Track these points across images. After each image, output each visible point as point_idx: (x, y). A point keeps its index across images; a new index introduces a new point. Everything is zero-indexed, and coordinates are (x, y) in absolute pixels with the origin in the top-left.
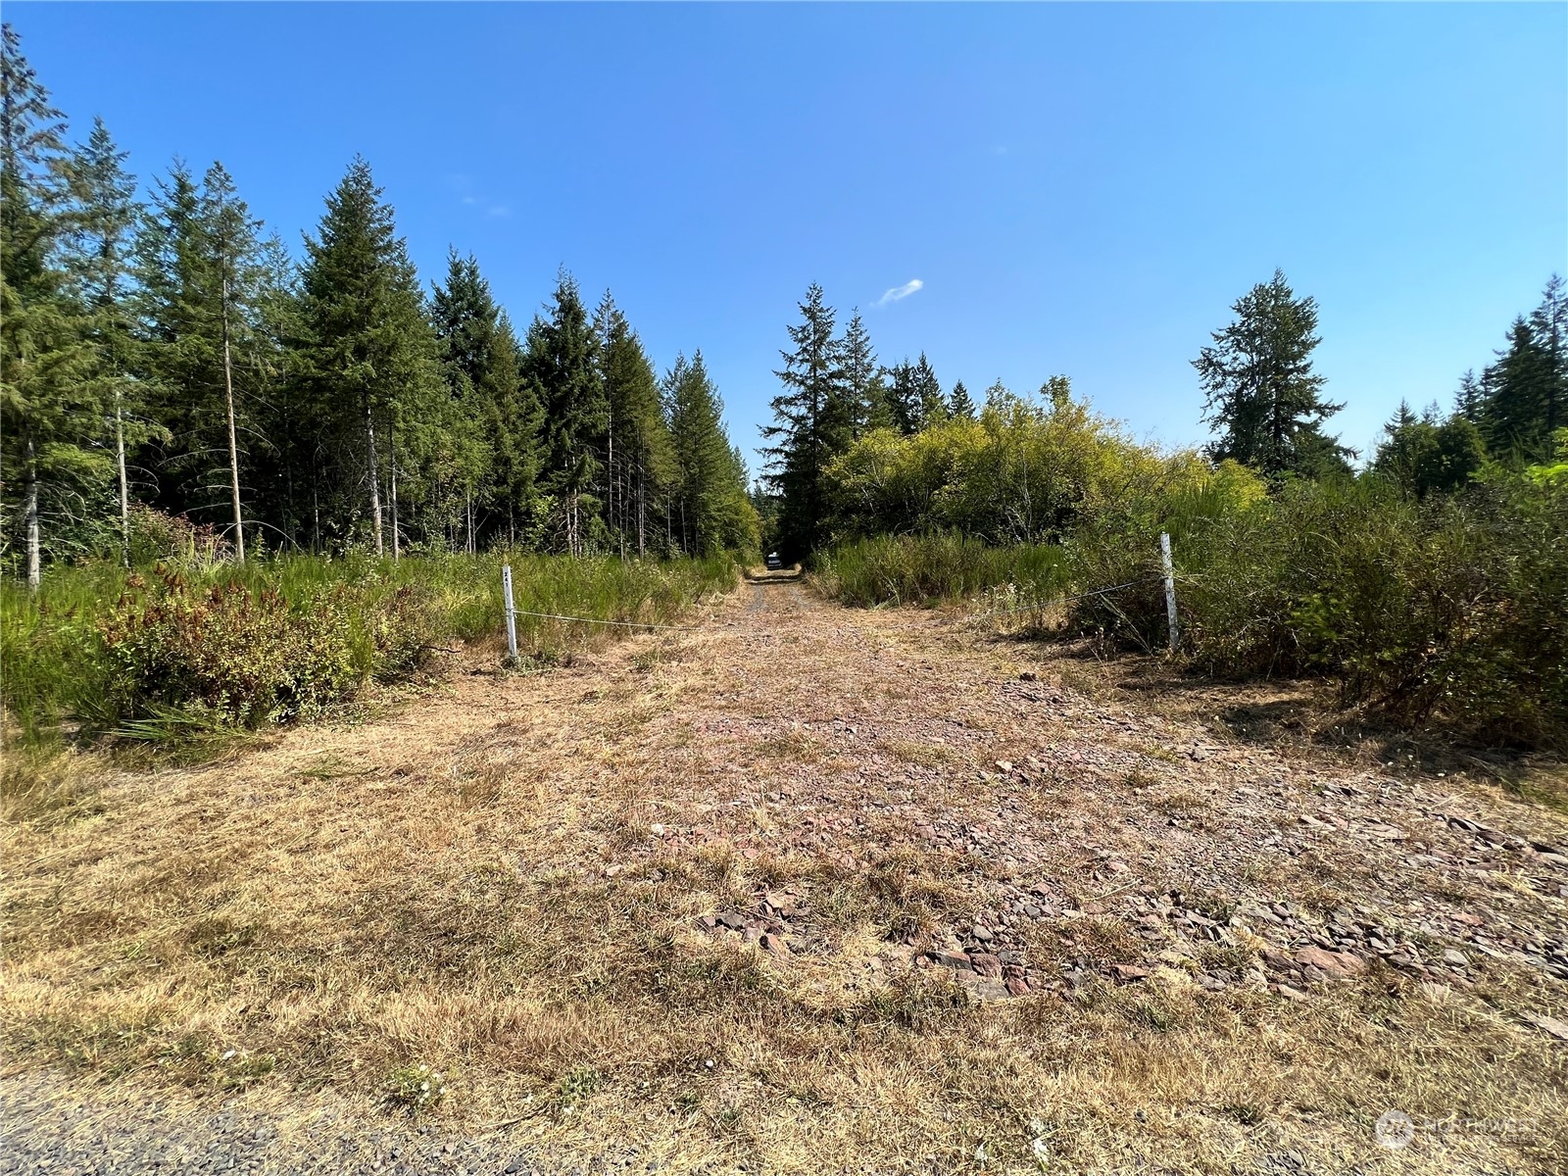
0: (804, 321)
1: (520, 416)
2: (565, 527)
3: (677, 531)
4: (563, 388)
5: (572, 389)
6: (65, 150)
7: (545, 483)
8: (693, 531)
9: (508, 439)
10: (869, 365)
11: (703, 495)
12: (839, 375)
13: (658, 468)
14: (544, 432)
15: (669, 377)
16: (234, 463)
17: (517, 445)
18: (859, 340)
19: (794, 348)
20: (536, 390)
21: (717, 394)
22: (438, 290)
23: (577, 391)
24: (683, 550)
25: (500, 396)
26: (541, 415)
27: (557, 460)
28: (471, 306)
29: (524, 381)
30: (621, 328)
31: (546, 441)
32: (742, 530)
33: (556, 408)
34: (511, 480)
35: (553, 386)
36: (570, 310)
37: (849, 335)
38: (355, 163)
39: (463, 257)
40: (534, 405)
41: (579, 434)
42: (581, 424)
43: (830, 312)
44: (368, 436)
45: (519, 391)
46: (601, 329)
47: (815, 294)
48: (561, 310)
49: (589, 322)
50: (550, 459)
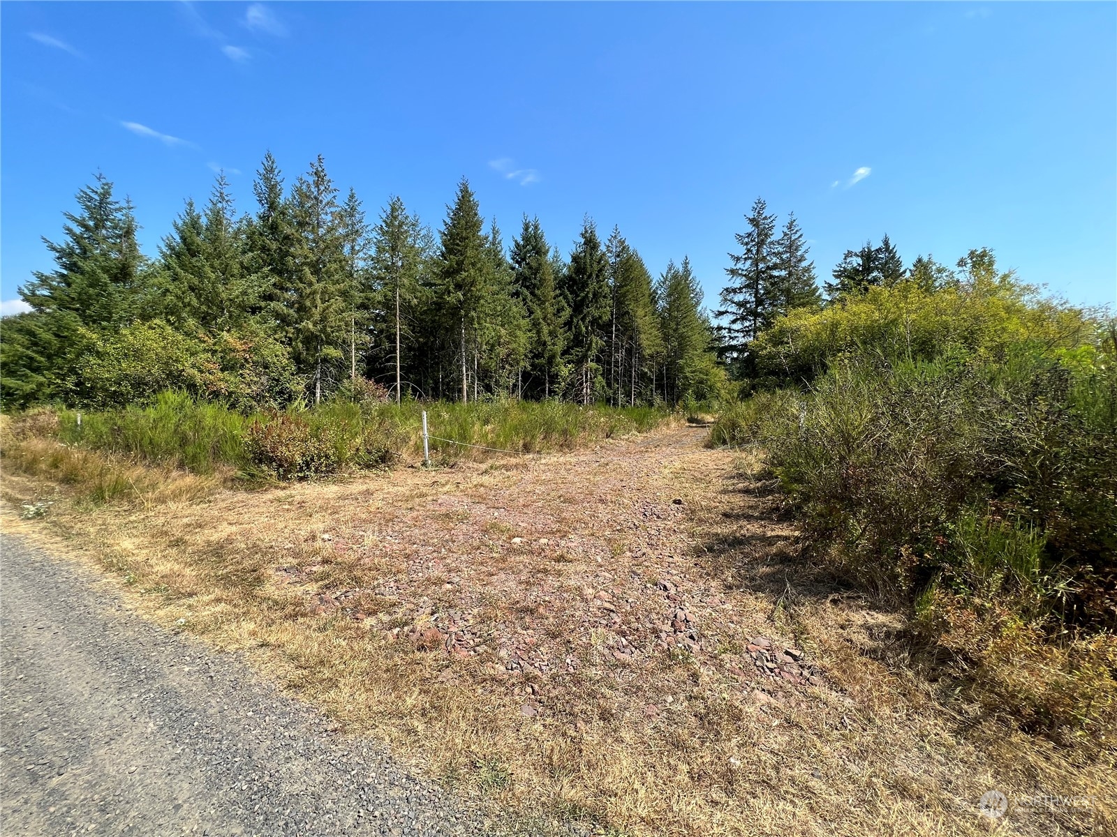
0: (750, 228)
1: (554, 315)
2: (581, 384)
3: (660, 386)
4: (582, 295)
5: (587, 295)
6: (338, 206)
7: (567, 356)
8: (672, 387)
9: (545, 330)
10: (802, 256)
11: (681, 362)
12: (775, 267)
13: (645, 343)
14: (568, 324)
15: (662, 279)
16: (398, 352)
17: (551, 333)
18: (793, 238)
19: (741, 251)
20: (566, 298)
21: (699, 287)
22: (516, 241)
23: (591, 295)
24: (664, 400)
25: (543, 303)
26: (568, 312)
27: (577, 341)
28: (534, 249)
29: (558, 292)
30: (625, 249)
31: (570, 329)
32: (710, 387)
33: (578, 308)
34: (546, 355)
35: (576, 293)
36: (590, 242)
37: (786, 234)
38: (462, 181)
39: (531, 219)
40: (563, 307)
41: (592, 323)
42: (593, 317)
43: (772, 219)
44: (461, 333)
45: (554, 298)
46: (611, 252)
47: (760, 206)
48: (585, 244)
49: (603, 248)
50: (572, 341)
